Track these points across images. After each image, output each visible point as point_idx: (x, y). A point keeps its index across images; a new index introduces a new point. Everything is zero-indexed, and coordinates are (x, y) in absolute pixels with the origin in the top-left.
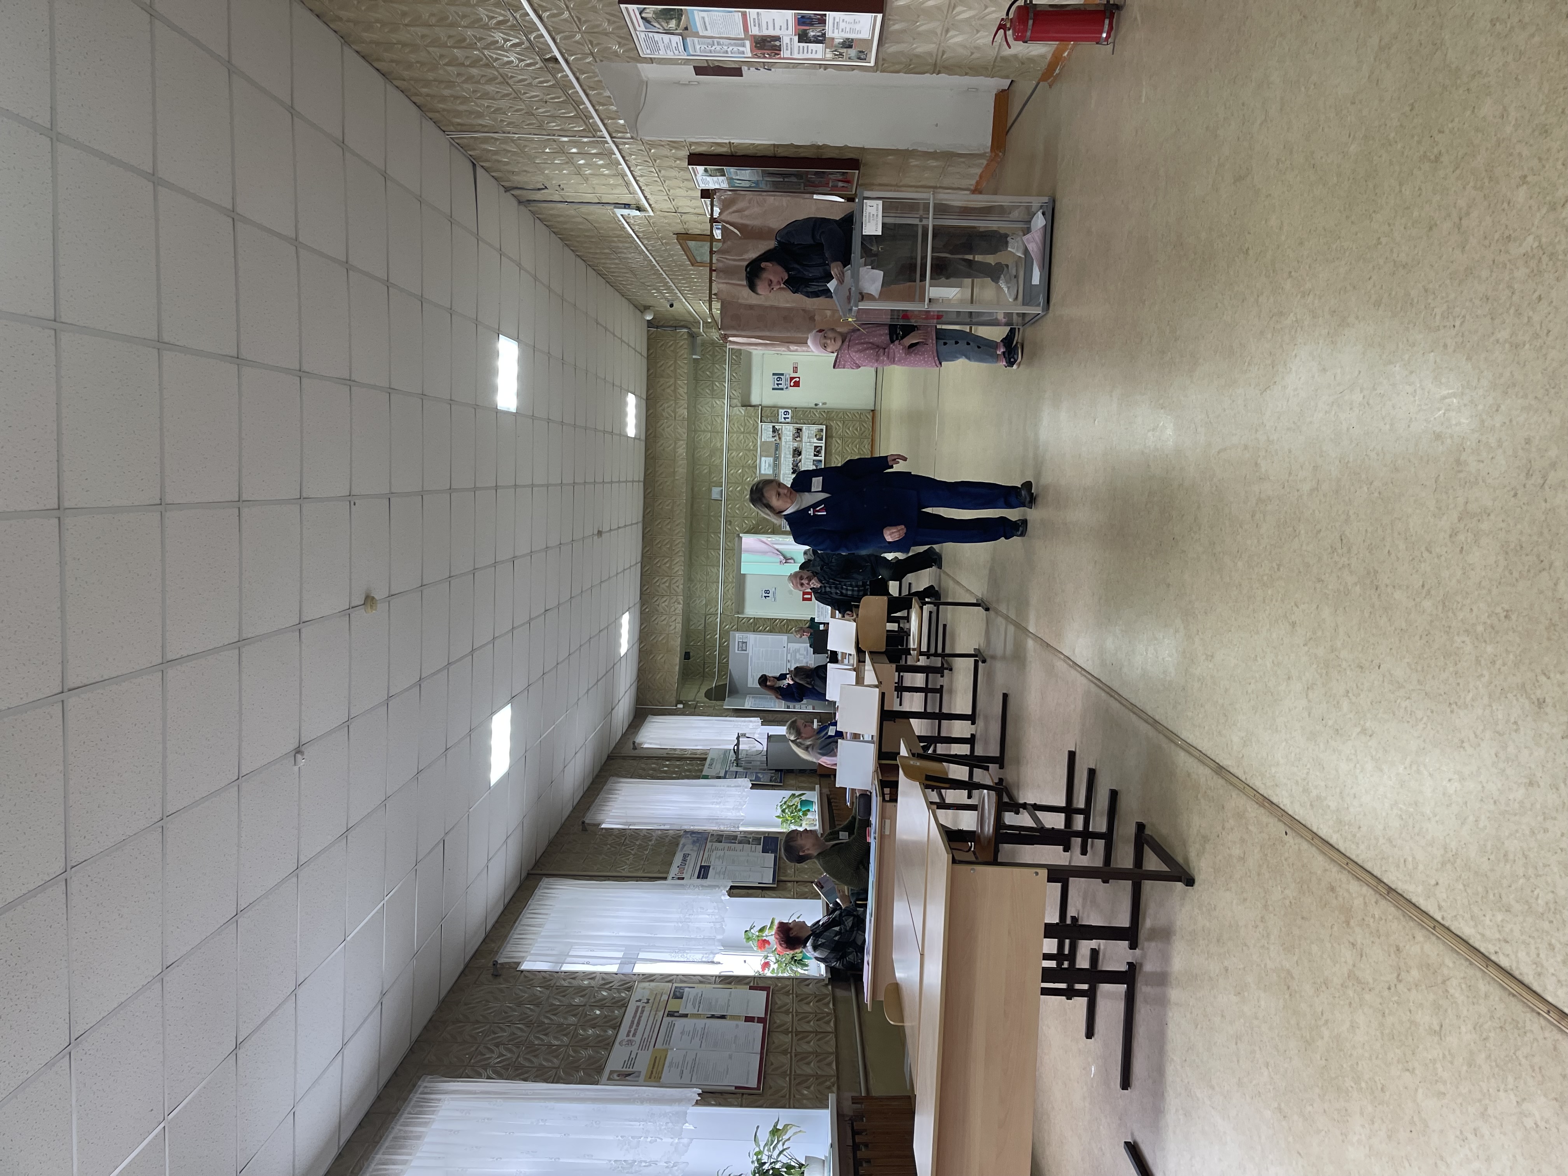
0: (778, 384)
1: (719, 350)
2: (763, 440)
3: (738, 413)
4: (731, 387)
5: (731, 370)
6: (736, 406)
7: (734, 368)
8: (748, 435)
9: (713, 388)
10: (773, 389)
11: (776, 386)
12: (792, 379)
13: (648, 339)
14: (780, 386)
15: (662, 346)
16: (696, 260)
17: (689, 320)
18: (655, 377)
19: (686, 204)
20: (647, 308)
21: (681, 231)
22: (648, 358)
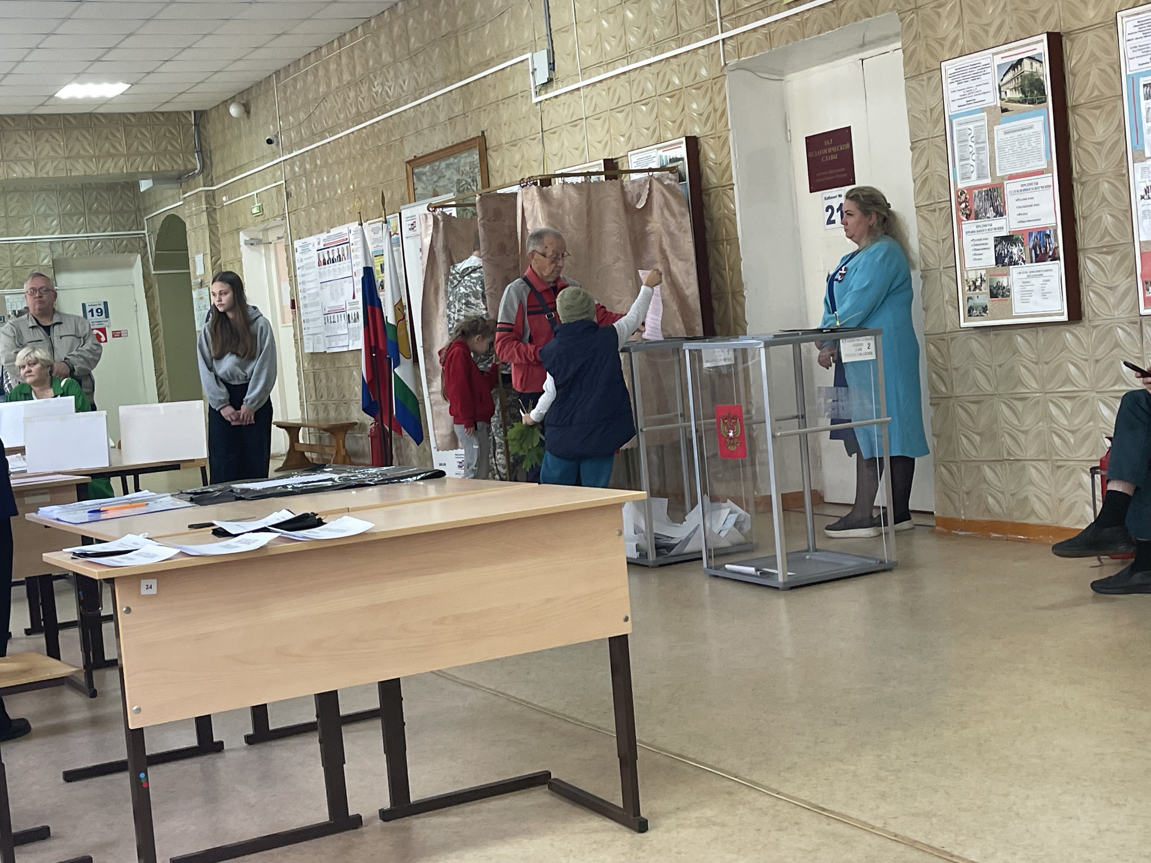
0: (92, 311)
1: (130, 221)
2: (7, 297)
3: (43, 255)
4: (79, 242)
5: (105, 241)
6: (52, 252)
7: (109, 244)
8: (10, 273)
9: (74, 214)
10: (84, 305)
11: (88, 309)
12: (103, 330)
13: (177, 113)
14: (89, 315)
15: (171, 132)
16: (418, 167)
17: (218, 170)
18: (125, 126)
19: (566, 143)
20: (247, 109)
21: (491, 142)
22: (152, 113)
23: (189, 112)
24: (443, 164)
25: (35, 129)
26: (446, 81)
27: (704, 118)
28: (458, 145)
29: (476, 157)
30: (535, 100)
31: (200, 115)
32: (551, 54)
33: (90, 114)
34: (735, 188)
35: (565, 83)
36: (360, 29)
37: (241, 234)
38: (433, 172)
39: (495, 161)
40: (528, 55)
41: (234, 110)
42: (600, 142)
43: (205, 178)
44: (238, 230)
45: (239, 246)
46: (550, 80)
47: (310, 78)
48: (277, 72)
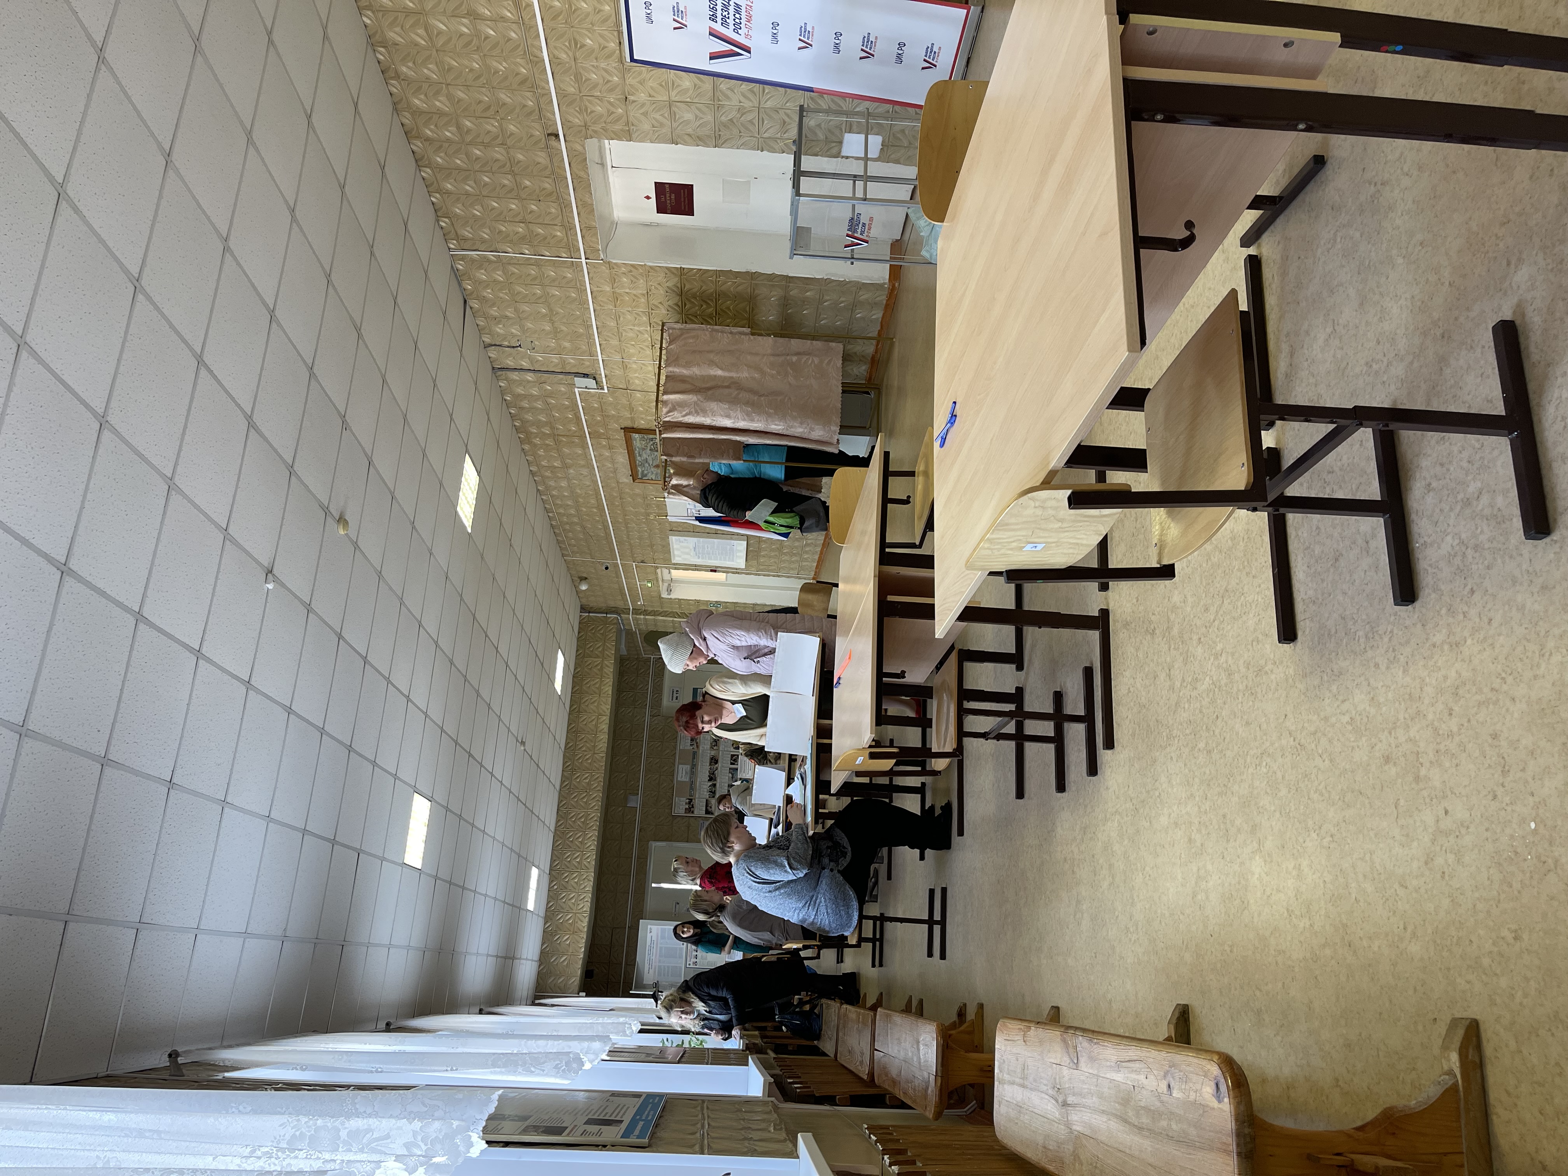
13: (580, 623)
15: (592, 630)
16: (637, 475)
17: (620, 604)
18: (584, 657)
19: (637, 375)
20: (583, 579)
21: (628, 424)
22: (578, 638)
23: (581, 616)
24: (639, 458)
25: (579, 712)
26: (584, 446)
27: (634, 280)
28: (627, 446)
29: (637, 436)
30: (606, 391)
31: (583, 609)
32: (577, 374)
33: (573, 677)
34: (683, 266)
35: (598, 369)
36: (544, 497)
37: (663, 596)
38: (642, 465)
39: (642, 424)
40: (576, 390)
41: (584, 587)
42: (639, 352)
43: (624, 613)
44: (660, 598)
45: (671, 599)
46: (595, 378)
47: (570, 534)
48: (563, 555)
